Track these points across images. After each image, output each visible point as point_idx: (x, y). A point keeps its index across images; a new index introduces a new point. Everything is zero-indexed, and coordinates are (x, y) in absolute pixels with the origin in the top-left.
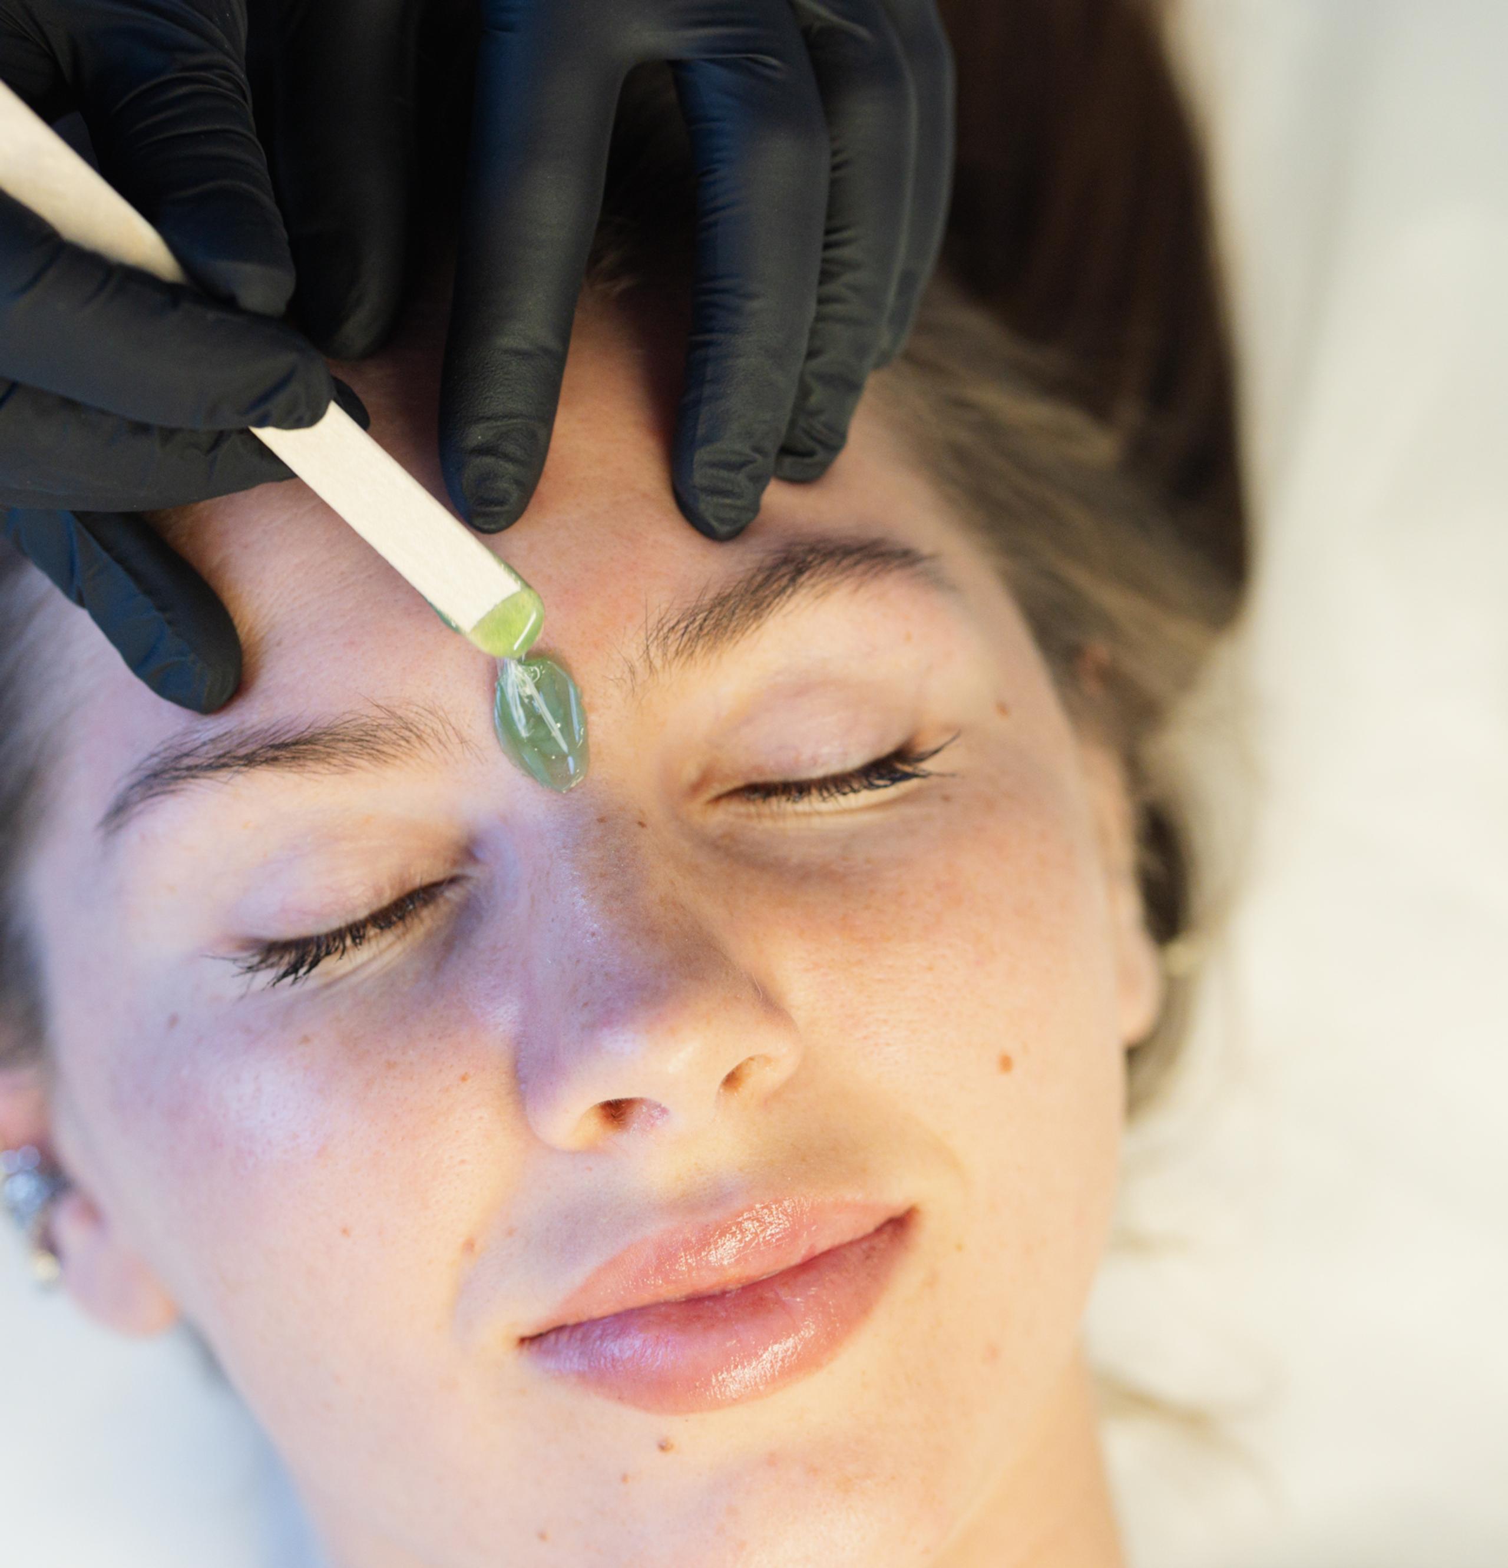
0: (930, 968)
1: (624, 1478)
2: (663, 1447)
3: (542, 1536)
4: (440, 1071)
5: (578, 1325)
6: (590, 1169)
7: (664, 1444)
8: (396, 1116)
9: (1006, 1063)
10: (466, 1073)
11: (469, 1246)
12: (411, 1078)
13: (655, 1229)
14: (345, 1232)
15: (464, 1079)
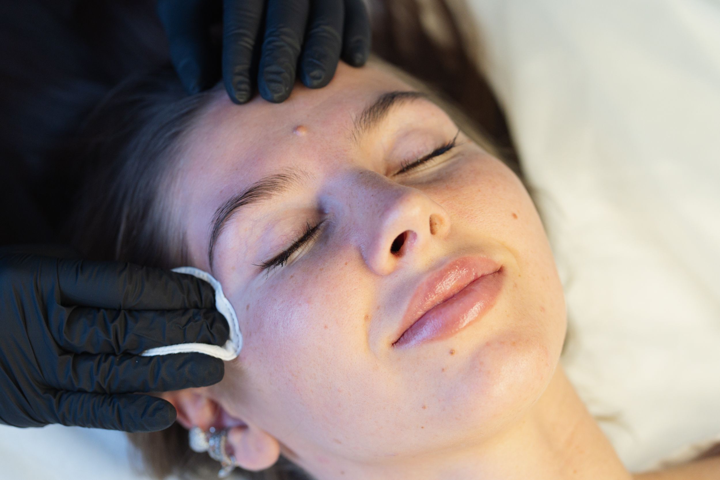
0: (479, 191)
1: (443, 370)
2: (452, 353)
3: (424, 407)
4: (338, 264)
5: (411, 327)
6: (397, 276)
7: (452, 351)
8: (329, 282)
9: (515, 216)
10: (346, 262)
11: (367, 317)
12: (329, 270)
13: (425, 279)
14: (326, 327)
15: (346, 264)
